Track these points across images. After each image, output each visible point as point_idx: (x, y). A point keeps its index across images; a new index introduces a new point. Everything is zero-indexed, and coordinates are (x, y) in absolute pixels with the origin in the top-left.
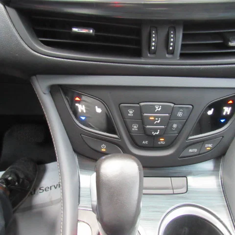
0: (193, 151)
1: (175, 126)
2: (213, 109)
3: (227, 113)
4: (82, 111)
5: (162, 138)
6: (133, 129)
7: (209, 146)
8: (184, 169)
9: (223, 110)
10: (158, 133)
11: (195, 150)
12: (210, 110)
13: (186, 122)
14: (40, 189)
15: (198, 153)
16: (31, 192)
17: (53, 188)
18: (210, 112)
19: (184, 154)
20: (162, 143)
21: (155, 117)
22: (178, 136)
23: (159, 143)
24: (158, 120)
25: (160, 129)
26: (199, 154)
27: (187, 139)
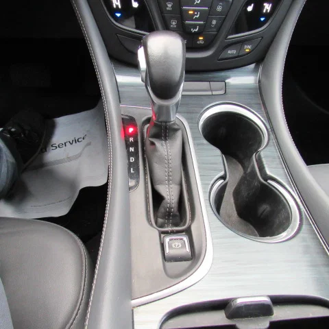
0: (232, 52)
1: (214, 22)
2: (252, 5)
3: (267, 10)
4: (117, 6)
5: (201, 36)
6: (172, 26)
7: (248, 48)
8: (223, 74)
9: (263, 7)
10: (196, 30)
11: (234, 52)
12: (250, 5)
13: (225, 18)
14: (52, 146)
15: (237, 55)
16: (41, 150)
17: (68, 144)
18: (250, 9)
19: (223, 55)
20: (201, 42)
21: (194, 11)
22: (216, 35)
23: (198, 43)
24: (197, 15)
25: (200, 25)
26: (238, 57)
27: (226, 38)
